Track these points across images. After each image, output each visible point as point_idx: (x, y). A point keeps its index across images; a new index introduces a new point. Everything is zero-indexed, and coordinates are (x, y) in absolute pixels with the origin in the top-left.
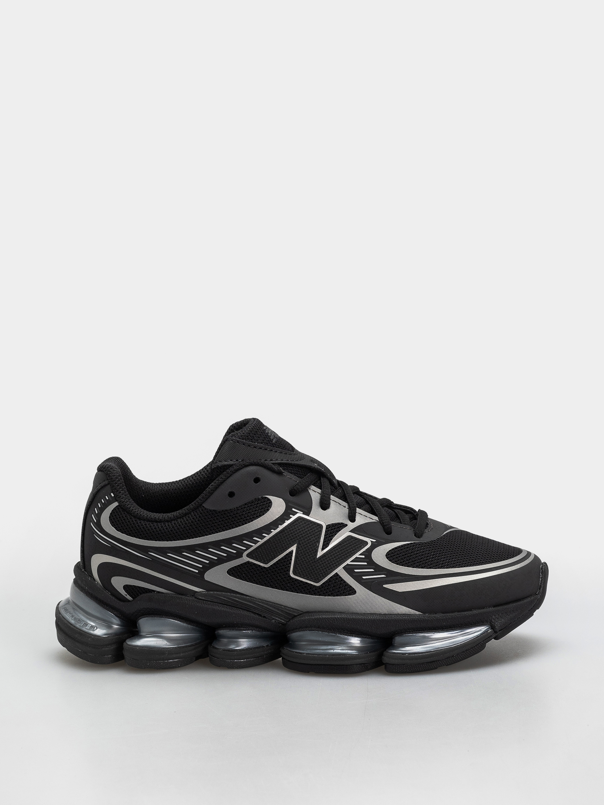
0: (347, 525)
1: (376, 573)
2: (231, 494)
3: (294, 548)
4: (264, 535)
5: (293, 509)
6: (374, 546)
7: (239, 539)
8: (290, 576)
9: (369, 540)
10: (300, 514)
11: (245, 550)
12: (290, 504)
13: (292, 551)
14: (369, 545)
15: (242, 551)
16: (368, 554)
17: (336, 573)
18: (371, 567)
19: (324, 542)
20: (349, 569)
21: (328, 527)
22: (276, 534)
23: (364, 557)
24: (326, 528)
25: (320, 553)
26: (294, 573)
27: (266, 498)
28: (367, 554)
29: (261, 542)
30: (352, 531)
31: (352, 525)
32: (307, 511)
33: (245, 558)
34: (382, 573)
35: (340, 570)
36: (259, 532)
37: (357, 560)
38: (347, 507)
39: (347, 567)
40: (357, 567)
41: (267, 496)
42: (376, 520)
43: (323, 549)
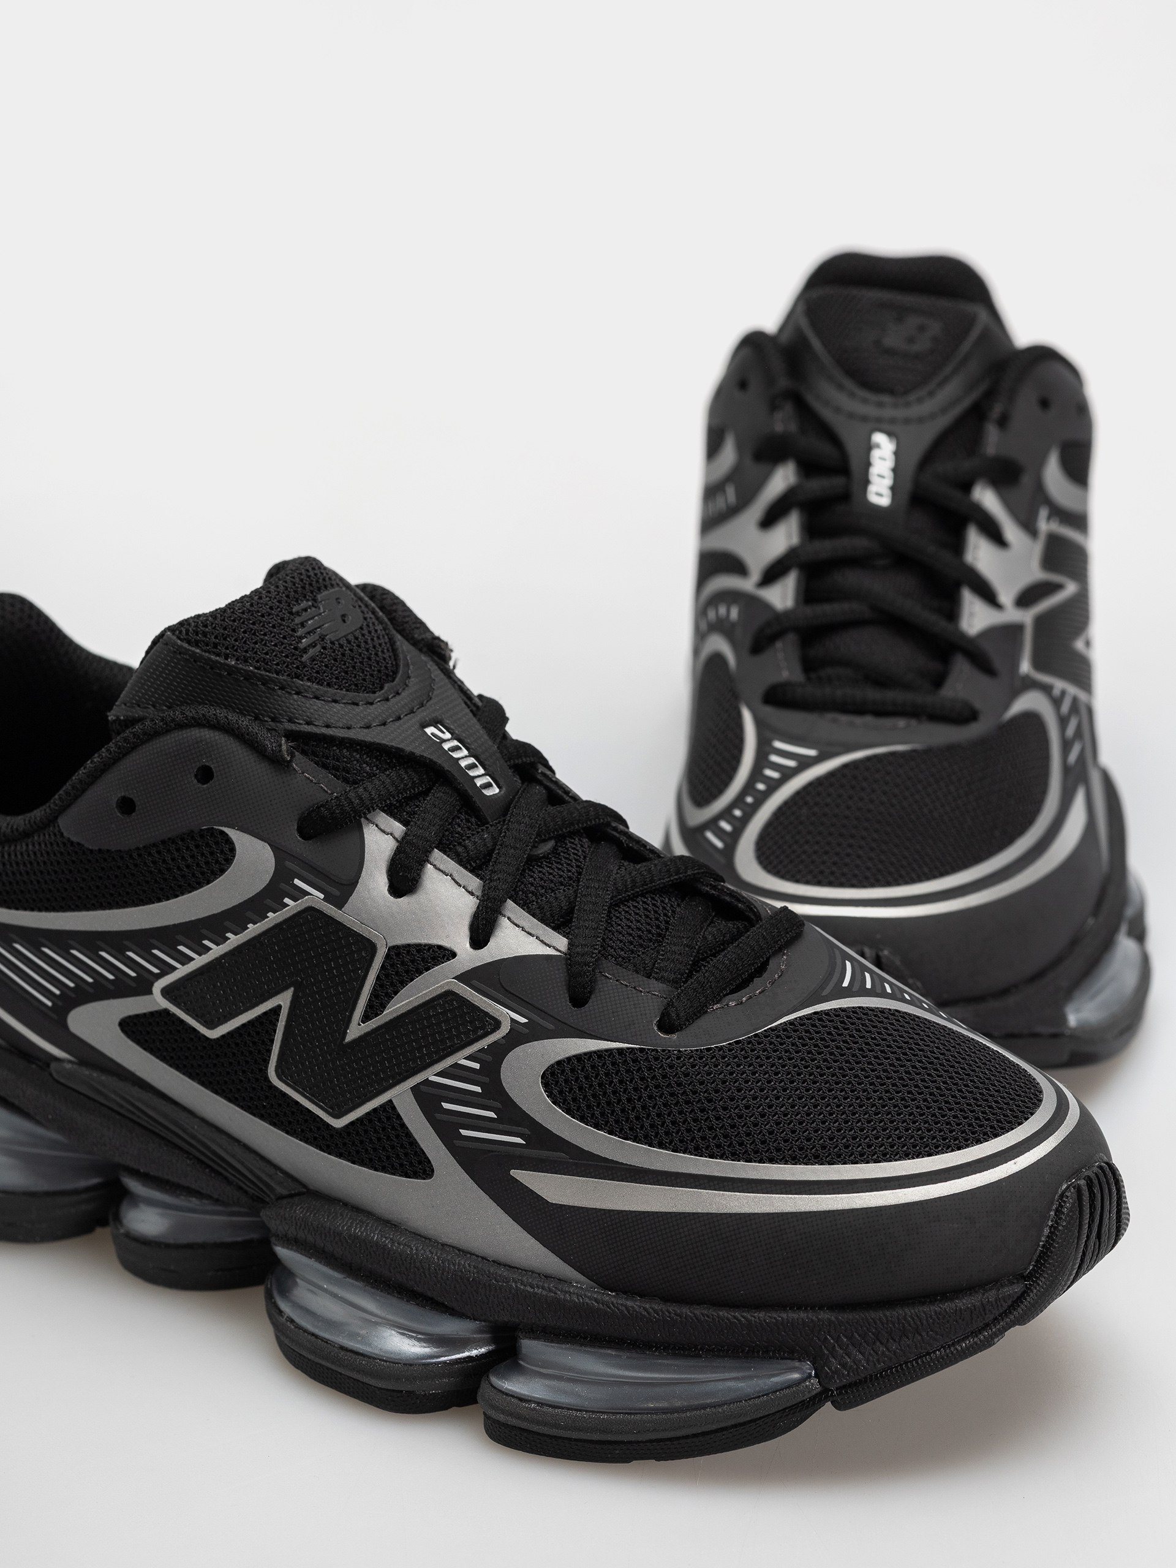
0: (453, 955)
1: (501, 1127)
2: (127, 806)
3: (285, 1000)
4: (206, 942)
5: (297, 882)
6: (517, 1037)
7: (144, 940)
8: (267, 1079)
9: (507, 1016)
10: (316, 897)
11: (158, 977)
12: (288, 864)
13: (279, 1007)
14: (505, 1029)
15: (151, 978)
16: (493, 1059)
17: (390, 1101)
18: (491, 1103)
19: (374, 994)
20: (428, 1097)
21: (393, 952)
23: (477, 1066)
24: (388, 956)
25: (356, 1030)
26: (280, 1073)
27: (222, 833)
28: (489, 1058)
29: (199, 961)
30: (465, 977)
31: (467, 957)
32: (337, 893)
33: (157, 1001)
34: (515, 1129)
35: (401, 1096)
36: (194, 933)
37: (455, 1072)
38: (479, 893)
39: (423, 1088)
40: (452, 1095)
41: (226, 830)
42: (560, 951)
43: (366, 1018)
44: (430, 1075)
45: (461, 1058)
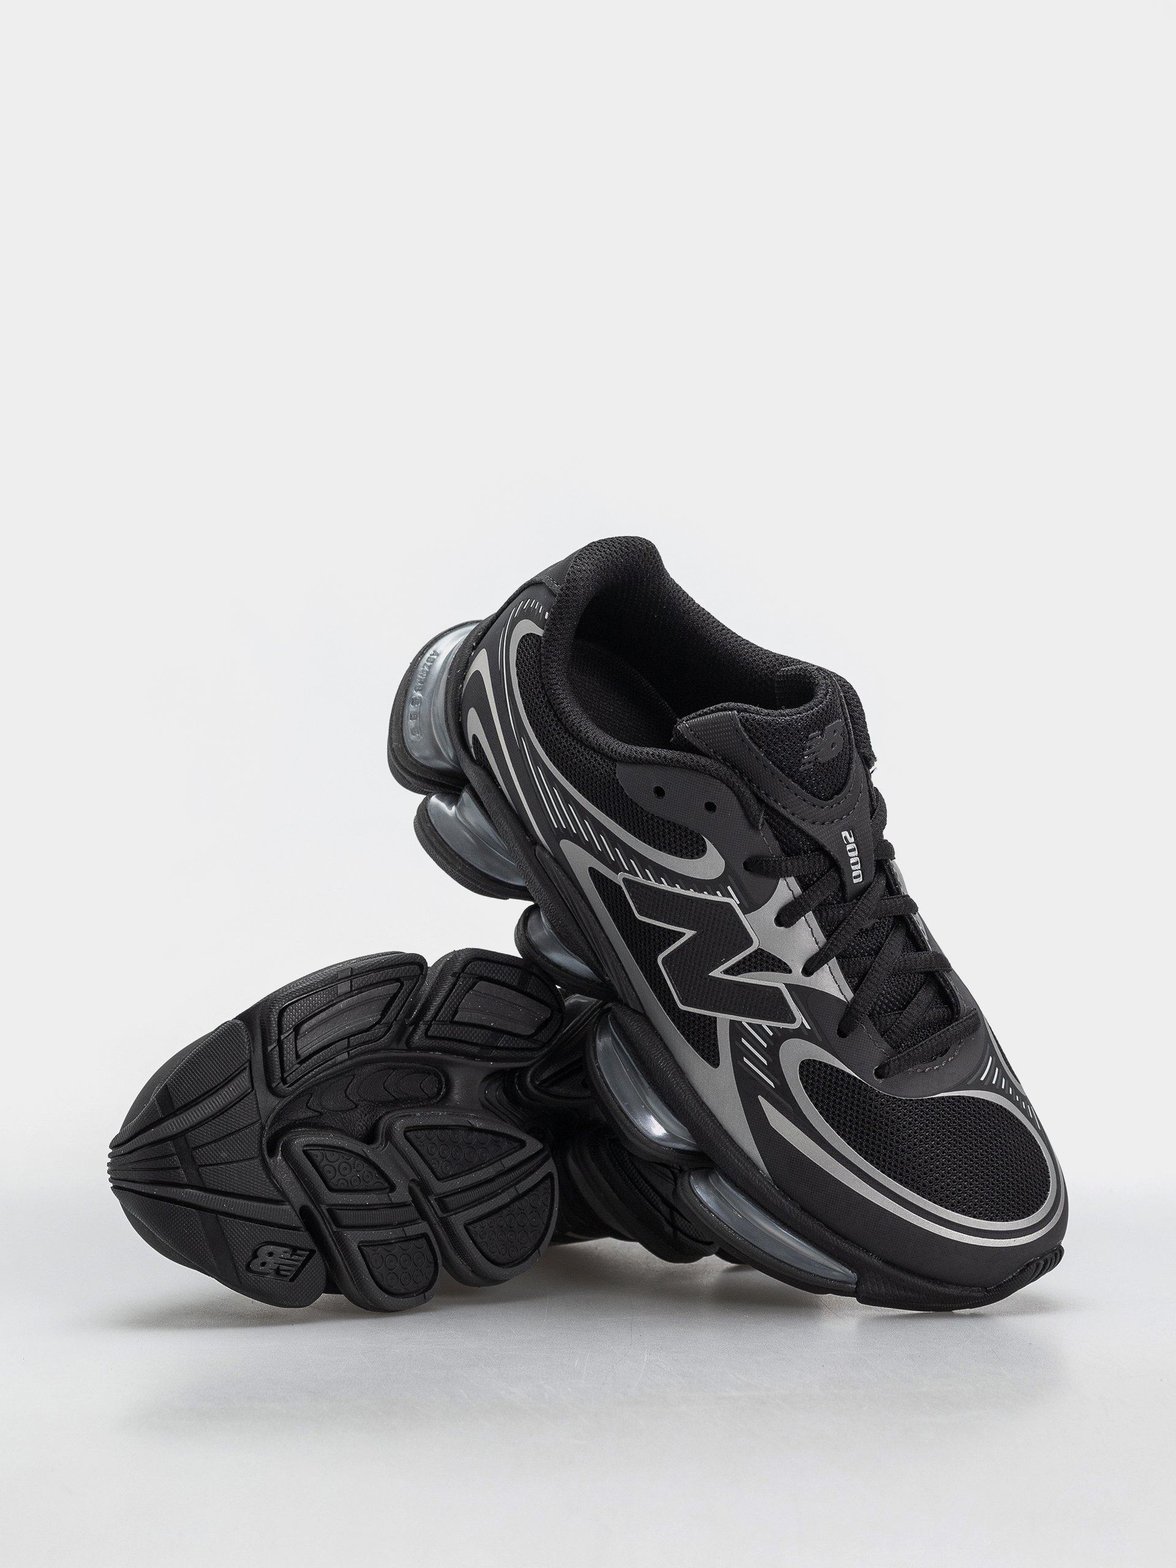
0: (790, 972)
1: (767, 1071)
2: (660, 792)
3: (689, 934)
4: (663, 879)
5: (729, 888)
6: (799, 1033)
7: (629, 853)
8: (656, 959)
9: (800, 1019)
10: (734, 902)
11: (625, 871)
12: (730, 877)
13: (682, 935)
14: (795, 1026)
15: (622, 869)
16: (781, 1036)
17: (716, 1018)
18: (768, 1056)
19: (738, 964)
20: (736, 1031)
21: (760, 952)
22: (679, 895)
23: (771, 1034)
24: (756, 951)
25: (717, 973)
26: (664, 961)
27: (703, 840)
29: (652, 883)
30: (789, 987)
31: (797, 977)
32: (747, 907)
33: (618, 878)
34: (774, 1078)
35: (724, 1020)
36: (660, 872)
37: (758, 1029)
38: (821, 945)
39: (736, 1025)
40: (749, 1038)
41: (705, 839)
42: (846, 999)
43: (726, 972)
44: (745, 1021)
45: (765, 1024)
